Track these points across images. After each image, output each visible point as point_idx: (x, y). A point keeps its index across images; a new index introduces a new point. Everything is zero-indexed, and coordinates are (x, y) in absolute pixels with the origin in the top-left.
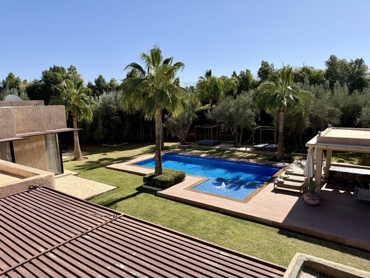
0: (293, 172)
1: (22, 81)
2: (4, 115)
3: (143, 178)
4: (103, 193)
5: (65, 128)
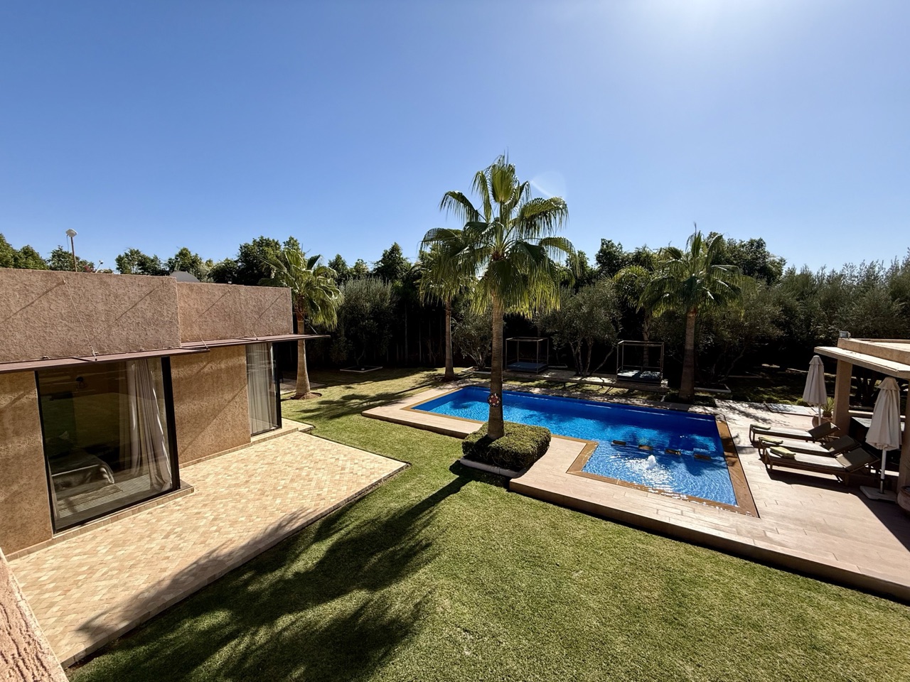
0: (769, 429)
1: (204, 261)
2: (151, 293)
3: (463, 443)
4: (380, 481)
5: (290, 334)
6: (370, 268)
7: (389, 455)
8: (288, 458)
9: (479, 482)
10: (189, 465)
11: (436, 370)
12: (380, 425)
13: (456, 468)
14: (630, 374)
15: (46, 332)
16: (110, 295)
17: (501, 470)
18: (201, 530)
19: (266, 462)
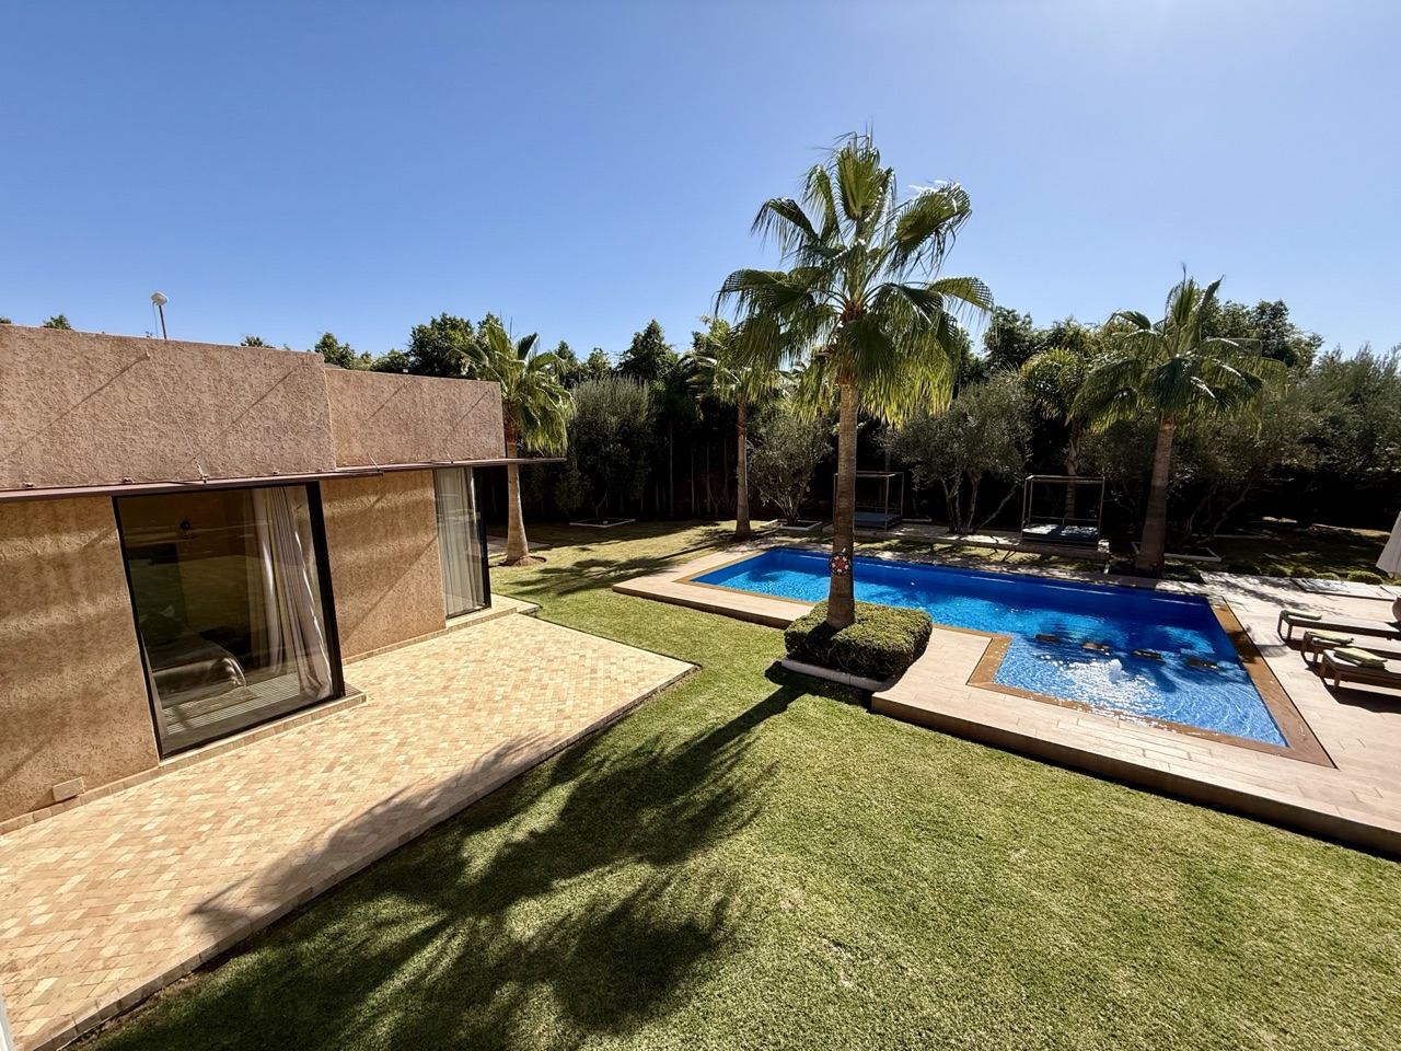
0: (1319, 618)
2: (285, 378)
3: (785, 635)
4: (654, 692)
5: (501, 457)
6: (614, 362)
7: (664, 651)
8: (505, 653)
9: (817, 697)
10: (355, 661)
11: (718, 525)
12: (643, 605)
13: (775, 673)
14: (1044, 530)
15: (125, 439)
16: (220, 380)
17: (852, 677)
18: (383, 760)
19: (471, 658)
